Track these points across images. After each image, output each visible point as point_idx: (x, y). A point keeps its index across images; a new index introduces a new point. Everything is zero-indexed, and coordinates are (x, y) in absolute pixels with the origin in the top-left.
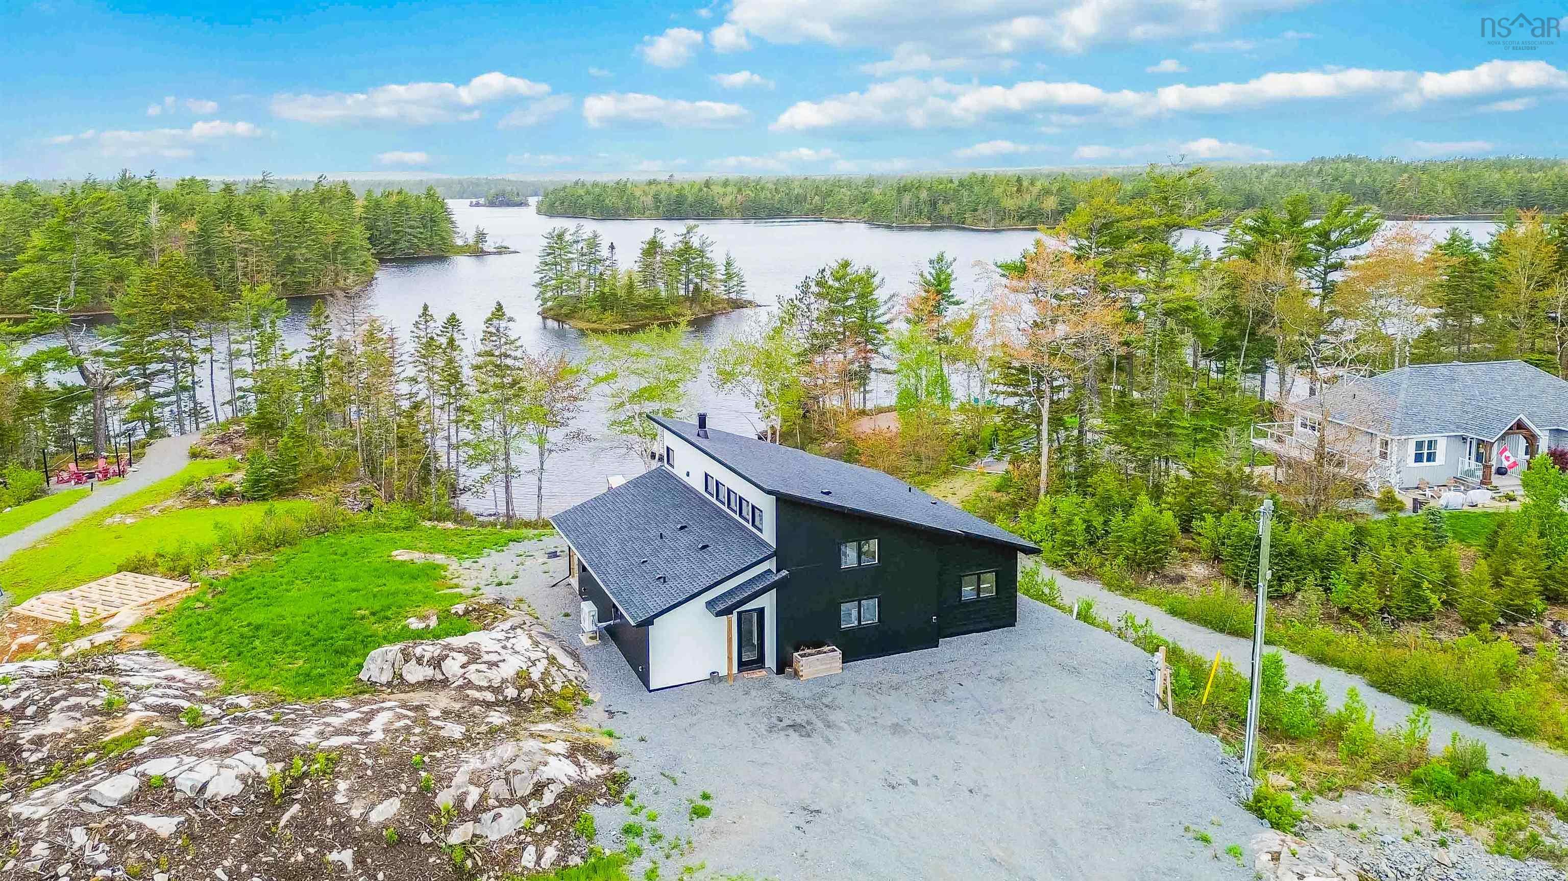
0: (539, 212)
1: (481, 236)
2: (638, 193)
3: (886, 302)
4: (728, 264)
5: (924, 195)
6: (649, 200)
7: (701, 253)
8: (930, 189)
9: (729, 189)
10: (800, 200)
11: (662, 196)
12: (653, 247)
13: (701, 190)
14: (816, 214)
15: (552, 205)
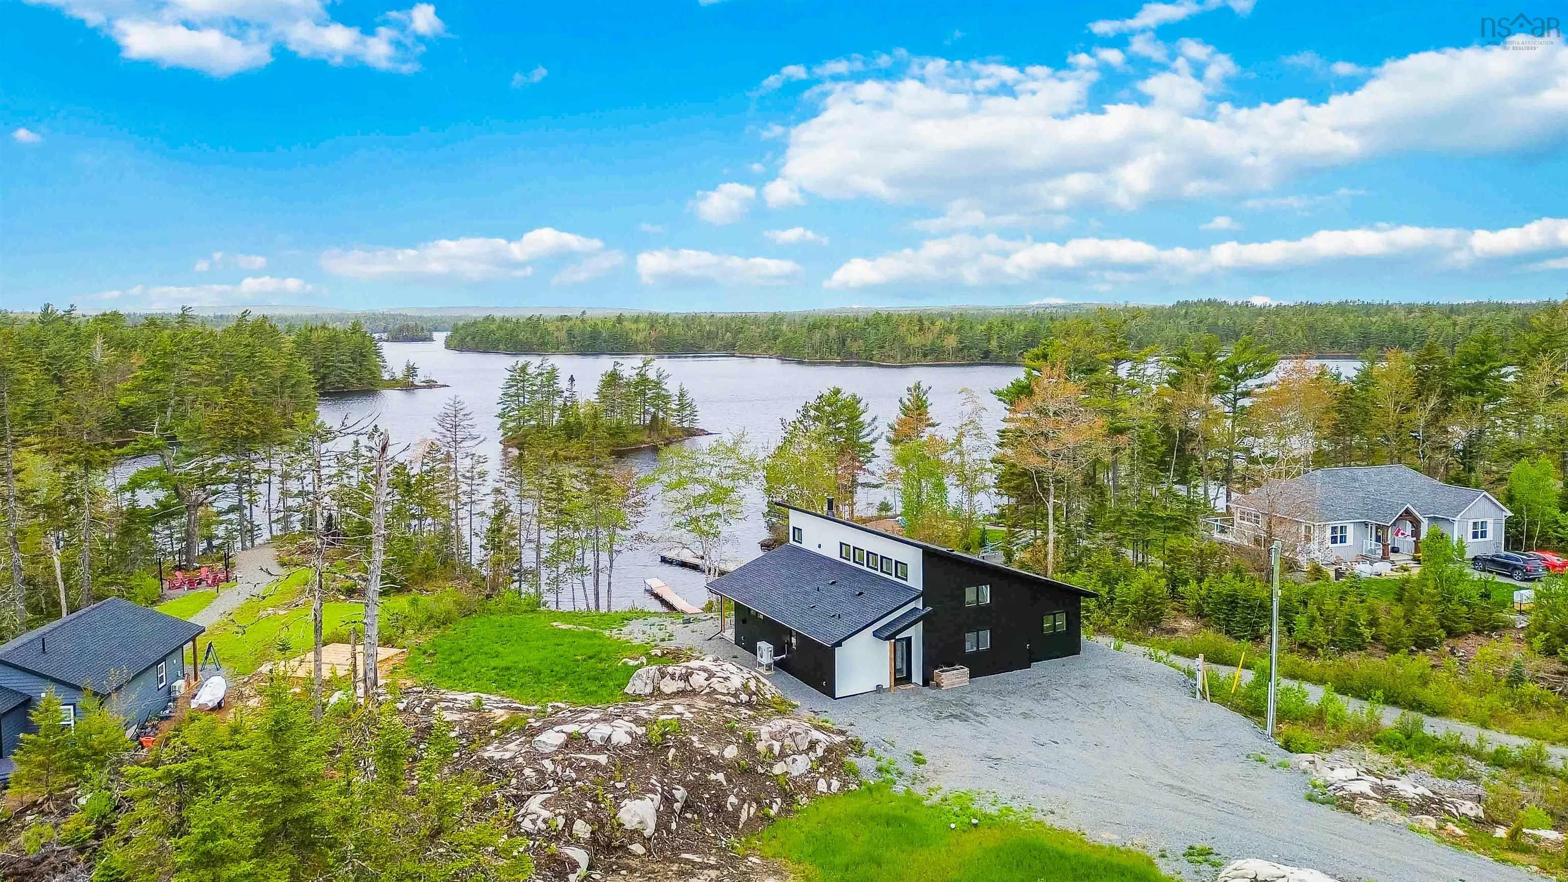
0: (448, 346)
1: (411, 370)
2: (551, 328)
3: (870, 425)
4: (682, 395)
5: (833, 332)
6: (563, 335)
7: (657, 384)
8: (838, 327)
9: (642, 326)
10: (711, 336)
11: (576, 332)
12: (613, 379)
13: (614, 326)
14: (730, 350)
15: (463, 340)
